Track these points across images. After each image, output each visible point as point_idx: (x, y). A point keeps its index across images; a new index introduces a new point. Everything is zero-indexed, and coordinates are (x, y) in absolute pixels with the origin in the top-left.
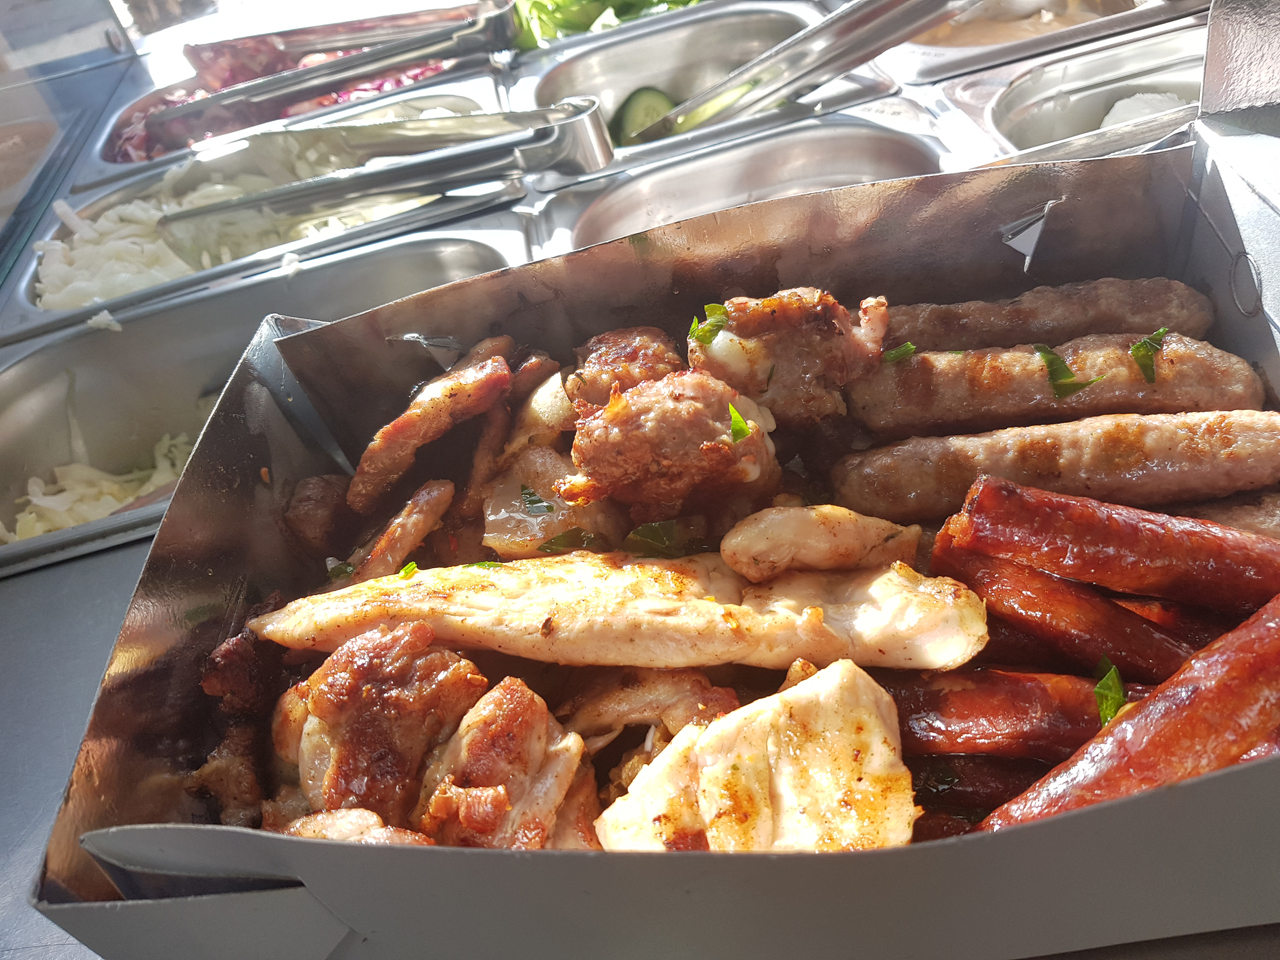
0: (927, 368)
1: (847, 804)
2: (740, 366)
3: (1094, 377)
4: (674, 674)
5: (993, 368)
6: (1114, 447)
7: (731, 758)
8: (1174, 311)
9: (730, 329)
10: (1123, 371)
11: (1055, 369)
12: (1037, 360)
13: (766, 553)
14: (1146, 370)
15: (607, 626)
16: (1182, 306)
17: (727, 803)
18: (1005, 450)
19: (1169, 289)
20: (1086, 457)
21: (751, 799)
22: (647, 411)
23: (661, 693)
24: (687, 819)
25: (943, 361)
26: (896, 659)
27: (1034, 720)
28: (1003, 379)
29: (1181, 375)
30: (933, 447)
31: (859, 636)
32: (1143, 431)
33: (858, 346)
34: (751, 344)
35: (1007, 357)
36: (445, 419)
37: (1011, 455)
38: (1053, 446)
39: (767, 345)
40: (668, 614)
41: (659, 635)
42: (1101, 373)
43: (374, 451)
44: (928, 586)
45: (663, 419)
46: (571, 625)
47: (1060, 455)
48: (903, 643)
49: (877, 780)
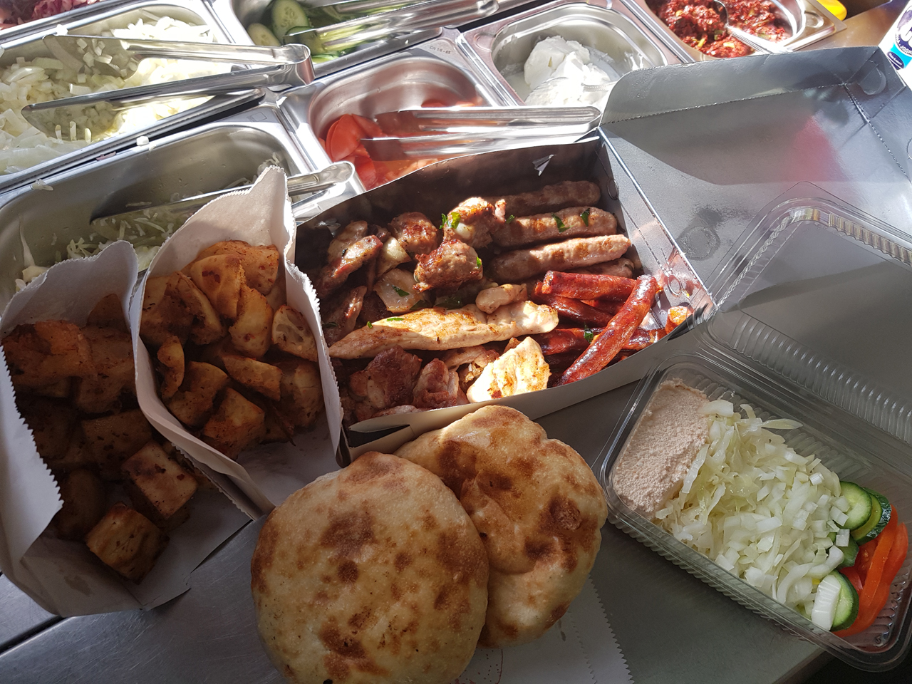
0: (519, 225)
1: (534, 376)
2: (467, 236)
3: (571, 226)
4: (475, 347)
5: (540, 224)
6: (581, 251)
7: (505, 370)
8: (591, 196)
9: (462, 222)
10: (579, 223)
11: (559, 223)
12: (553, 221)
14: (586, 222)
15: (456, 337)
16: (593, 194)
17: (506, 382)
18: (548, 255)
19: (588, 187)
20: (572, 256)
21: (512, 380)
23: (472, 354)
24: (496, 389)
25: (524, 222)
26: (536, 332)
27: (572, 342)
28: (544, 228)
29: (596, 223)
30: (525, 254)
31: (525, 327)
32: (587, 245)
34: (470, 228)
35: (544, 219)
37: (550, 257)
38: (562, 253)
39: (475, 227)
40: (472, 330)
41: (472, 337)
42: (573, 224)
44: (540, 308)
45: (456, 264)
46: (445, 338)
47: (563, 255)
48: (538, 327)
49: (541, 368)
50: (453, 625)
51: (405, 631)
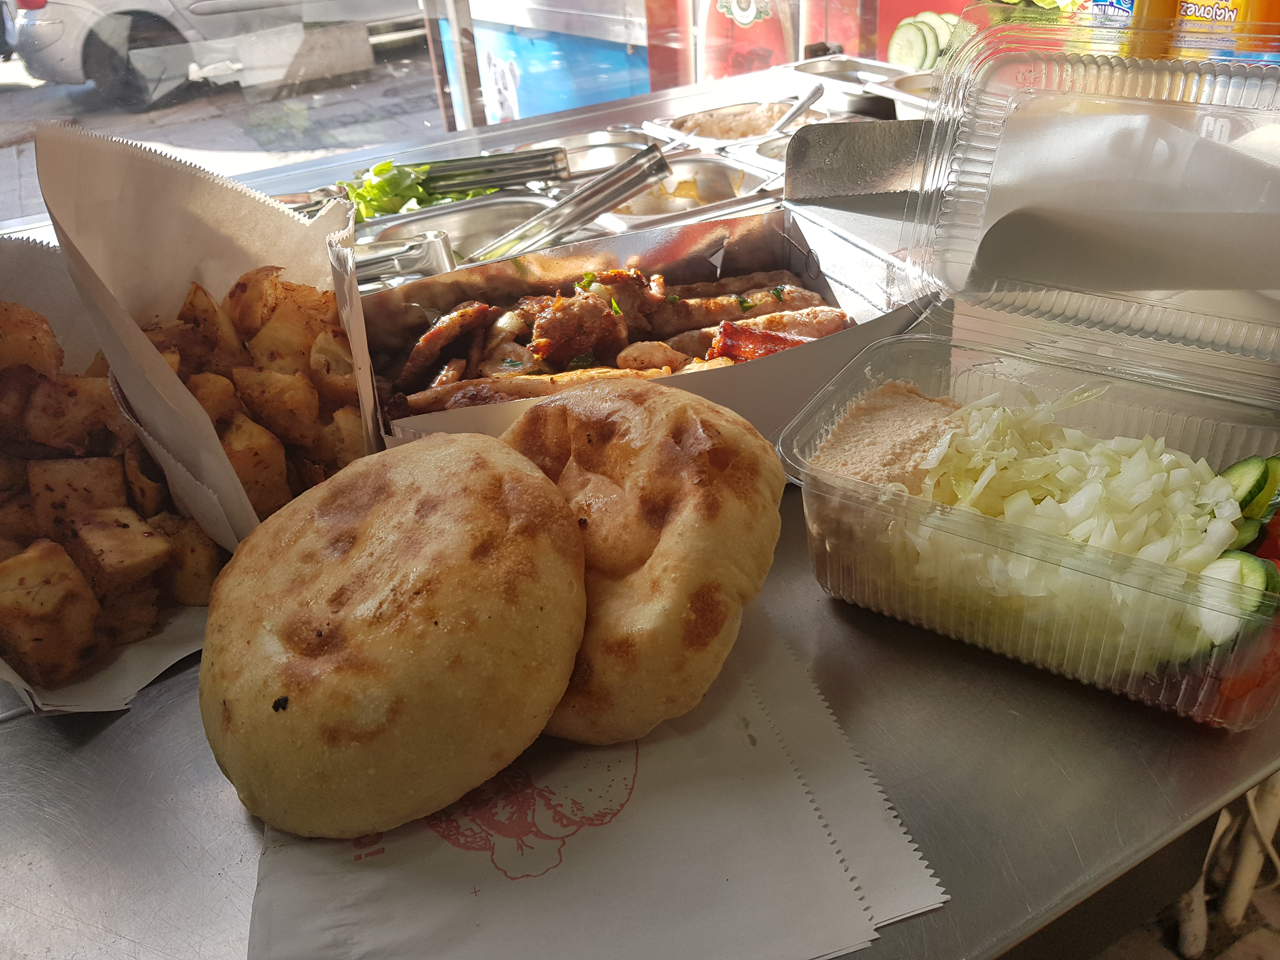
0: (686, 305)
3: (758, 302)
5: (715, 303)
6: (771, 325)
8: (786, 281)
9: (597, 282)
10: (769, 299)
11: (742, 302)
12: (733, 299)
13: (638, 357)
14: (778, 295)
16: (789, 279)
22: (573, 304)
25: (692, 302)
28: (720, 307)
29: (793, 298)
30: (696, 333)
32: (782, 317)
33: (652, 296)
34: (609, 287)
35: (720, 299)
36: (458, 329)
39: (616, 288)
42: (760, 300)
43: (419, 347)
45: (581, 307)
50: (502, 588)
51: (417, 593)
